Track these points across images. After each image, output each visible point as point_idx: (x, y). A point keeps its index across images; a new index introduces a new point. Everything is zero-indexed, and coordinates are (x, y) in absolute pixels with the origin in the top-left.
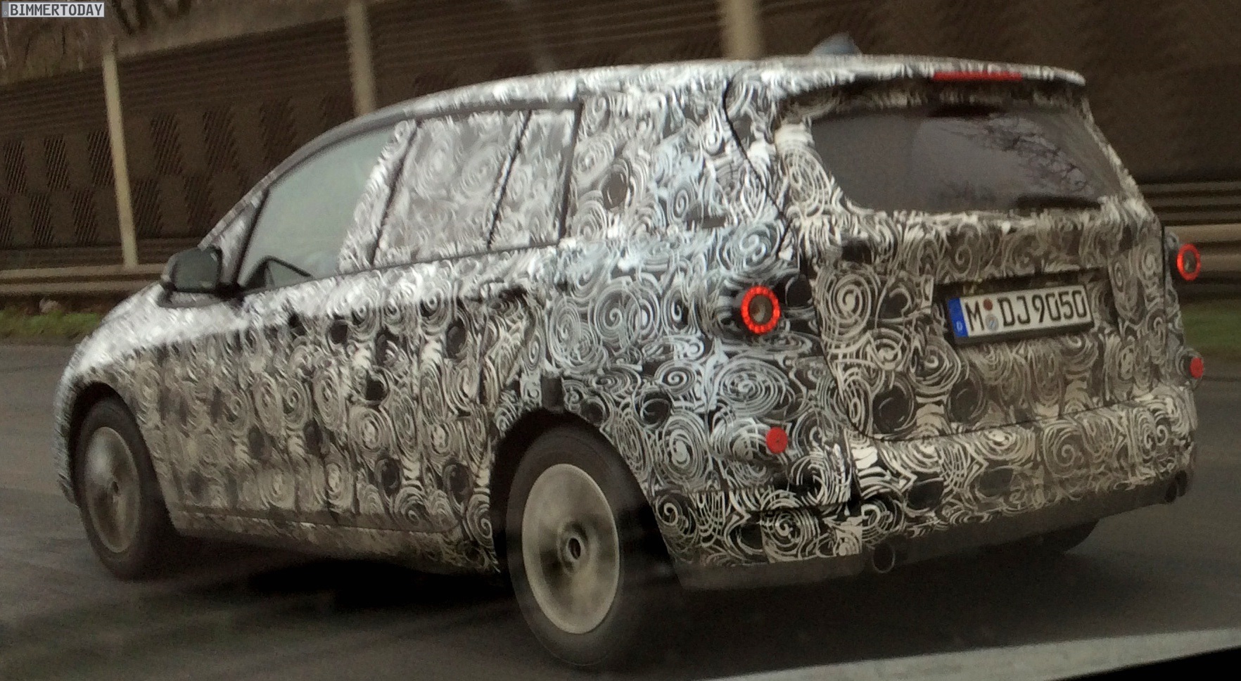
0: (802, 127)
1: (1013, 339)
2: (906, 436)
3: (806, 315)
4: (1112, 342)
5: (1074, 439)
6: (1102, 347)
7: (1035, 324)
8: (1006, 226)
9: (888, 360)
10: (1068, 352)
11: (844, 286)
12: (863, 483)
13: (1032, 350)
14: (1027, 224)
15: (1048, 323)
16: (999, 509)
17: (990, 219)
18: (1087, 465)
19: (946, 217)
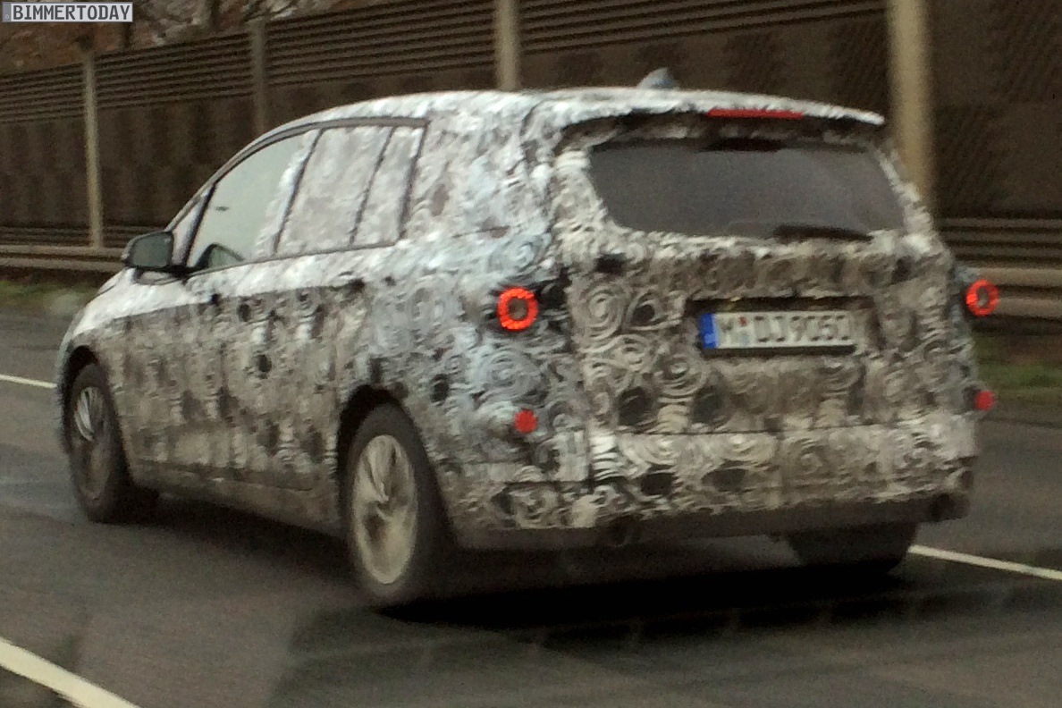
0: (580, 154)
1: (766, 354)
2: (646, 430)
3: (560, 317)
4: (876, 366)
5: (819, 449)
6: (863, 370)
7: (791, 342)
8: (761, 252)
9: (635, 362)
10: (826, 372)
11: (597, 294)
12: (600, 466)
13: (785, 365)
14: (785, 251)
15: (805, 342)
16: (729, 504)
17: (747, 244)
18: (829, 475)
19: (700, 240)
